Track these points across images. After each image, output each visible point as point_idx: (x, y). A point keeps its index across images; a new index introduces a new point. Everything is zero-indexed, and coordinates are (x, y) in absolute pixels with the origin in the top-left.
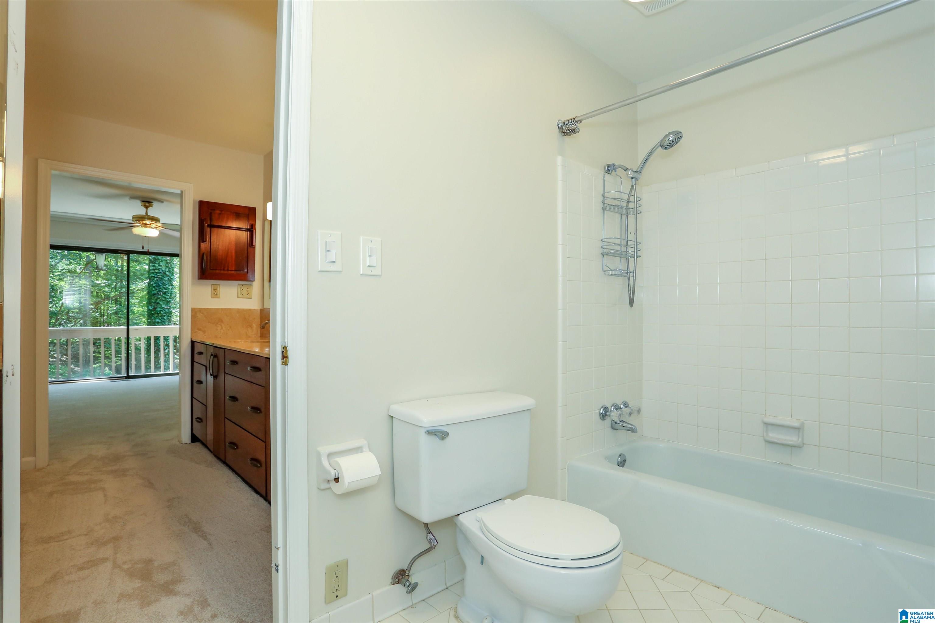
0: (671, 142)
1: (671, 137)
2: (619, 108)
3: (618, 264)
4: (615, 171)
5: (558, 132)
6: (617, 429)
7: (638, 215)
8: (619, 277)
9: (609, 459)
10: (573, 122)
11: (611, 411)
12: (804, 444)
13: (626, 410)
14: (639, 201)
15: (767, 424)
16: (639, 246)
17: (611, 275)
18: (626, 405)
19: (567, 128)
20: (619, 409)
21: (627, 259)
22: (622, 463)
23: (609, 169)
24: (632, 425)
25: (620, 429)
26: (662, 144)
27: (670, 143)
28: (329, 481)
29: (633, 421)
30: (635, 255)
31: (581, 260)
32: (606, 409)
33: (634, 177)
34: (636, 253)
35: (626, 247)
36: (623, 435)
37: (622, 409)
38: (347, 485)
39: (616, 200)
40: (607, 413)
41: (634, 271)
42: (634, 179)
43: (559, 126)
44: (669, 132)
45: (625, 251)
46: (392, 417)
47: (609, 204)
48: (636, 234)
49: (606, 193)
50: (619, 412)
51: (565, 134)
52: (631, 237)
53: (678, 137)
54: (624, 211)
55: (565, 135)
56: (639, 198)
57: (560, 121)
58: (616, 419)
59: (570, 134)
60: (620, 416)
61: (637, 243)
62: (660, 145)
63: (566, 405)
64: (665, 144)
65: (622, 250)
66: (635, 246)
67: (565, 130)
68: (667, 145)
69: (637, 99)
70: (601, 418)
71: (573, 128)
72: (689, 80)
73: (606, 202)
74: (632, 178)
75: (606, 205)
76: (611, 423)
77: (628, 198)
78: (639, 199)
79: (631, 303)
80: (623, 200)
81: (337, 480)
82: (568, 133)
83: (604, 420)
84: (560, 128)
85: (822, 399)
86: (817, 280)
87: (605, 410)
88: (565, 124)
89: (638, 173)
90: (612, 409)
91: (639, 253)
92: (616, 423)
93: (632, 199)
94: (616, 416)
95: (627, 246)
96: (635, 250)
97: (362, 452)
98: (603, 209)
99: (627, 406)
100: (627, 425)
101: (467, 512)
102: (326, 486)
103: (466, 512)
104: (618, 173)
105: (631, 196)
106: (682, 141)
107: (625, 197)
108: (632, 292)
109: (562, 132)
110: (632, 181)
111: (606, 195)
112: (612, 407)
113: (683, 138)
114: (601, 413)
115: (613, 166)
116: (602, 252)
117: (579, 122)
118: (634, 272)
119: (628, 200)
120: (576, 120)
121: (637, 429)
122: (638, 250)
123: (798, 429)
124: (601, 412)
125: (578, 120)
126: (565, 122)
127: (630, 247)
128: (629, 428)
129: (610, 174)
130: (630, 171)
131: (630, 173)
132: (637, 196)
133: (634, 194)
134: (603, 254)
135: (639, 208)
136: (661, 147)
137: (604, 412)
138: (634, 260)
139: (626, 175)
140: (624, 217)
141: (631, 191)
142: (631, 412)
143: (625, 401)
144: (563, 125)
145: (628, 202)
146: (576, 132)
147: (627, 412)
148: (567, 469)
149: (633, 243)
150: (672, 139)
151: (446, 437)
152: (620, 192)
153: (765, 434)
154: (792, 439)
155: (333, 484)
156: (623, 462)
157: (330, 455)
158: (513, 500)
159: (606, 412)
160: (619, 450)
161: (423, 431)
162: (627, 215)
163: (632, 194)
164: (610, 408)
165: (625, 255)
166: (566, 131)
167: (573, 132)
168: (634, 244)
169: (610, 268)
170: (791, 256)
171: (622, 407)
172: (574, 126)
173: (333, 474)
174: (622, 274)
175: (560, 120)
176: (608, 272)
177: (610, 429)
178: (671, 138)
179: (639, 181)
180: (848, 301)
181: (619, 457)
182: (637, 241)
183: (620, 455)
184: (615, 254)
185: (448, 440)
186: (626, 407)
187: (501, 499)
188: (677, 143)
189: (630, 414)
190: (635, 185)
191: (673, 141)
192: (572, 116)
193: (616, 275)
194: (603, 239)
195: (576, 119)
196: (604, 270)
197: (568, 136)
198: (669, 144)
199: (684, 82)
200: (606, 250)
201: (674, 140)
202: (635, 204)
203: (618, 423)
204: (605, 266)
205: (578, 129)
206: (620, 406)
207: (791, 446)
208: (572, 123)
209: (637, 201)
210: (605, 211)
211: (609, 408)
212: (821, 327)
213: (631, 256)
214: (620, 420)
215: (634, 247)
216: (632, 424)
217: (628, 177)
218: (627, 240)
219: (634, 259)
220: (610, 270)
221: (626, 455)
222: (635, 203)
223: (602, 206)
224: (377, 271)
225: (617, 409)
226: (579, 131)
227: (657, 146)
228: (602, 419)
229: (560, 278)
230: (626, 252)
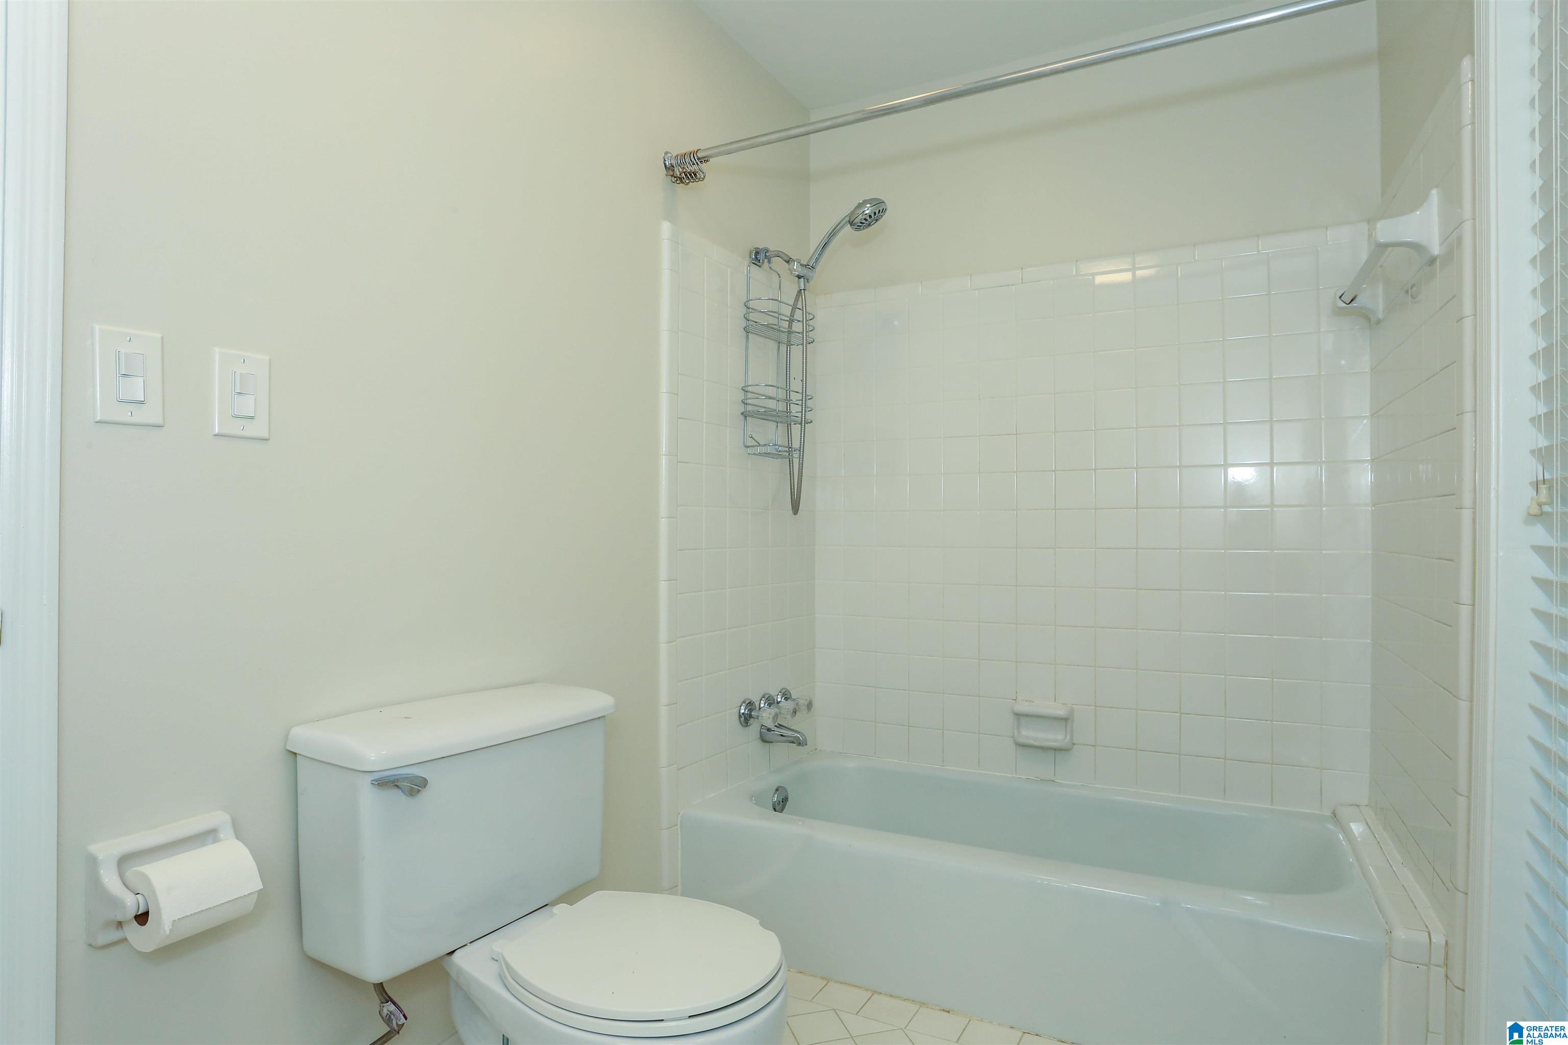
0: (868, 218)
1: (866, 209)
2: (778, 141)
3: (770, 433)
4: (769, 262)
5: (665, 175)
6: (771, 741)
7: (808, 345)
8: (773, 458)
9: (757, 798)
10: (693, 159)
11: (760, 709)
12: (1073, 744)
13: (787, 706)
14: (811, 320)
15: (1018, 716)
16: (809, 403)
17: (760, 454)
18: (787, 696)
19: (681, 170)
20: (774, 703)
21: (788, 427)
22: (781, 805)
23: (759, 257)
24: (798, 732)
25: (777, 742)
26: (851, 220)
27: (866, 220)
28: (122, 923)
29: (800, 724)
30: (802, 419)
31: (704, 424)
32: (750, 705)
33: (802, 275)
34: (805, 415)
35: (787, 403)
36: (781, 750)
37: (780, 704)
38: (167, 927)
39: (768, 314)
40: (752, 713)
41: (800, 448)
42: (802, 280)
43: (667, 163)
44: (863, 199)
45: (785, 412)
46: (295, 754)
47: (757, 321)
48: (804, 381)
49: (751, 300)
50: (774, 710)
51: (677, 180)
52: (796, 385)
53: (878, 212)
54: (784, 337)
55: (678, 182)
56: (812, 314)
57: (669, 155)
58: (770, 724)
59: (687, 181)
60: (776, 716)
61: (806, 397)
62: (849, 222)
63: (676, 703)
64: (858, 220)
65: (780, 409)
66: (802, 402)
67: (678, 174)
68: (861, 223)
69: (811, 128)
70: (741, 724)
71: (693, 171)
72: (901, 105)
73: (751, 318)
74: (799, 277)
75: (751, 323)
76: (760, 731)
77: (791, 313)
78: (811, 317)
79: (795, 508)
80: (782, 317)
81: (142, 918)
82: (684, 178)
83: (746, 726)
84: (669, 169)
85: (1099, 667)
86: (1092, 471)
87: (749, 708)
88: (679, 161)
89: (810, 268)
90: (762, 705)
91: (809, 416)
92: (769, 730)
93: (798, 315)
94: (769, 718)
95: (788, 401)
96: (802, 409)
97: (216, 840)
98: (745, 331)
99: (789, 698)
100: (789, 733)
101: (471, 942)
102: (115, 935)
103: (468, 944)
104: (773, 265)
105: (797, 310)
106: (886, 216)
107: (787, 310)
108: (796, 489)
109: (672, 176)
110: (799, 282)
111: (751, 304)
112: (762, 702)
113: (887, 212)
114: (741, 714)
115: (766, 252)
116: (743, 410)
117: (705, 160)
118: (801, 450)
119: (791, 316)
120: (698, 155)
121: (806, 739)
122: (807, 410)
123: (1065, 720)
124: (742, 711)
125: (704, 156)
126: (679, 157)
127: (795, 404)
128: (792, 739)
129: (760, 267)
130: (796, 263)
131: (795, 268)
132: (807, 310)
133: (803, 307)
134: (745, 415)
135: (810, 333)
136: (851, 225)
137: (748, 711)
138: (801, 428)
139: (789, 271)
140: (783, 348)
141: (796, 300)
142: (795, 709)
143: (783, 689)
144: (673, 162)
145: (791, 321)
146: (697, 179)
147: (788, 709)
148: (679, 825)
149: (799, 396)
150: (869, 213)
151: (420, 789)
152: (776, 300)
153: (1016, 731)
154: (1054, 737)
155: (134, 932)
156: (782, 802)
157: (124, 861)
158: (571, 905)
159: (751, 710)
160: (775, 780)
161: (369, 778)
162: (789, 344)
163: (798, 307)
164: (759, 702)
165: (784, 419)
166: (680, 175)
167: (693, 177)
168: (801, 399)
169: (757, 440)
170: (1055, 430)
171: (779, 700)
172: (695, 167)
173: (131, 904)
174: (779, 453)
175: (669, 153)
176: (752, 448)
177: (758, 743)
178: (868, 209)
179: (811, 283)
180: (1135, 506)
181: (775, 793)
182: (807, 393)
183: (777, 790)
184: (766, 415)
185: (425, 794)
186: (786, 699)
187: (547, 905)
188: (877, 220)
189: (795, 712)
190: (804, 290)
191: (870, 217)
192: (693, 148)
193: (770, 456)
194: (744, 387)
195: (700, 155)
196: (747, 445)
197: (683, 185)
198: (864, 221)
199: (893, 108)
200: (750, 408)
201: (873, 215)
202: (803, 325)
203: (773, 731)
204: (748, 437)
205: (703, 173)
206: (775, 698)
207: (1055, 750)
208: (691, 160)
209: (808, 319)
210: (750, 335)
211: (757, 704)
212: (1098, 548)
213: (794, 421)
214: (776, 724)
215: (801, 404)
216: (799, 730)
217: (791, 274)
218: (788, 391)
219: (800, 425)
220: (757, 444)
221: (787, 788)
222: (803, 323)
223: (744, 325)
224: (258, 429)
225: (770, 705)
226: (704, 177)
227: (844, 221)
228: (744, 724)
229: (664, 457)
230: (787, 413)
